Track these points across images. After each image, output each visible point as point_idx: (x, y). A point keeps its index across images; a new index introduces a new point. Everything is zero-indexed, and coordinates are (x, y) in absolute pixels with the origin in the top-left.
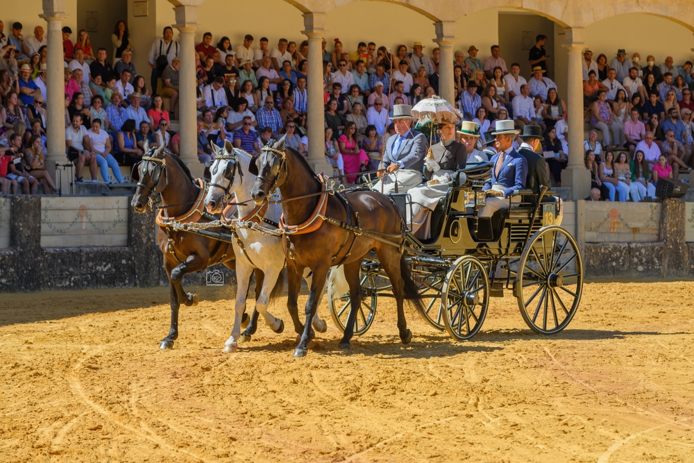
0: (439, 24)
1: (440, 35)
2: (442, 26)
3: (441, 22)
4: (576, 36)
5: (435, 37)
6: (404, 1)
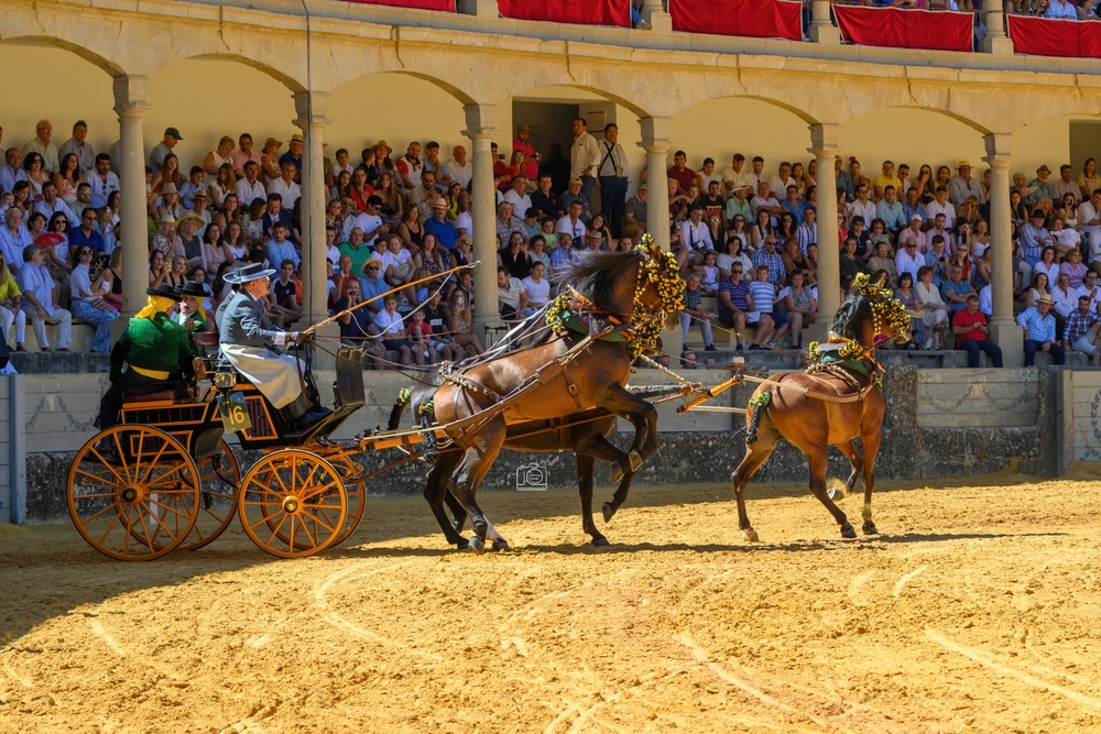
0: (989, 137)
1: (991, 151)
2: (993, 139)
3: (992, 134)
5: (985, 155)
6: (943, 108)
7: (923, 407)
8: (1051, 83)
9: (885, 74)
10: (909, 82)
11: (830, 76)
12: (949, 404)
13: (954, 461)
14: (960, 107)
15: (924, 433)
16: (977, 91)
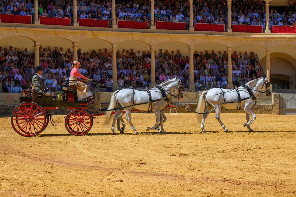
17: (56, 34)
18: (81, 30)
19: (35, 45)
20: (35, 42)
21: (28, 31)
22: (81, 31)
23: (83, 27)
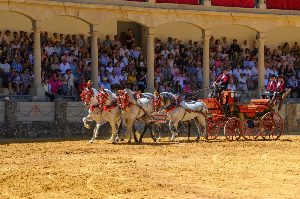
0: (91, 26)
1: (92, 31)
2: (93, 27)
4: (151, 31)
5: (90, 32)
6: (76, 16)
7: (68, 114)
8: (112, 8)
9: (57, 5)
10: (65, 7)
11: (39, 5)
12: (77, 113)
13: (78, 132)
14: (82, 16)
15: (69, 123)
16: (88, 11)
17: (234, 20)
18: (269, 14)
19: (204, 35)
20: (203, 31)
21: (195, 15)
22: (269, 16)
23: (273, 10)
